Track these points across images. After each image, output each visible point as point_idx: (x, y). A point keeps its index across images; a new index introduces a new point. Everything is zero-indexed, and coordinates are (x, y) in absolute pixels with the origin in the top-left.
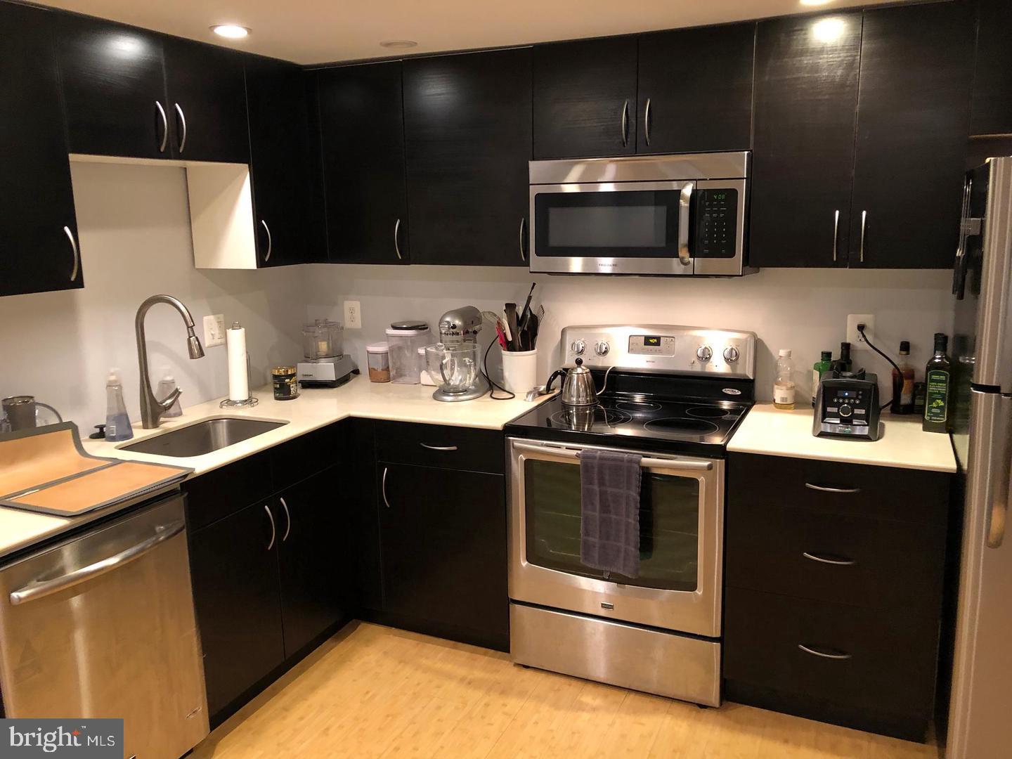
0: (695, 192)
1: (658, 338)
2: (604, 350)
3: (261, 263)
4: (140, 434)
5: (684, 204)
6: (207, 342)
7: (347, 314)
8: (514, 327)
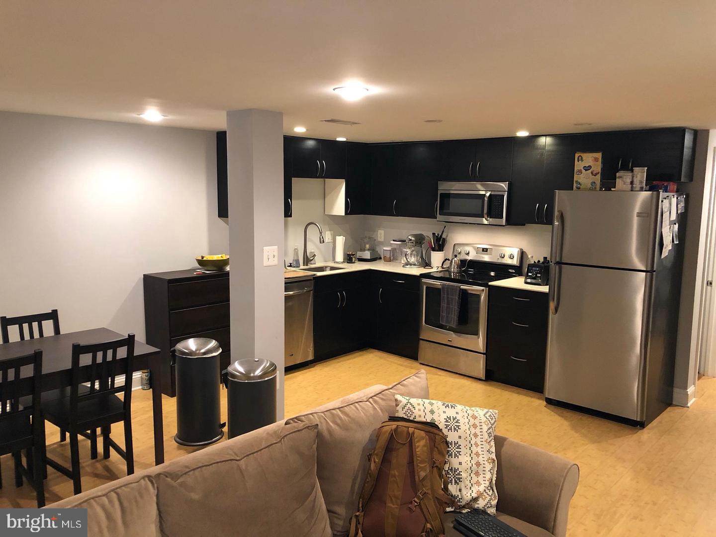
0: (490, 195)
1: (487, 249)
2: (467, 252)
3: (346, 213)
4: (302, 267)
5: (486, 199)
6: (326, 240)
7: (379, 235)
8: (435, 242)
